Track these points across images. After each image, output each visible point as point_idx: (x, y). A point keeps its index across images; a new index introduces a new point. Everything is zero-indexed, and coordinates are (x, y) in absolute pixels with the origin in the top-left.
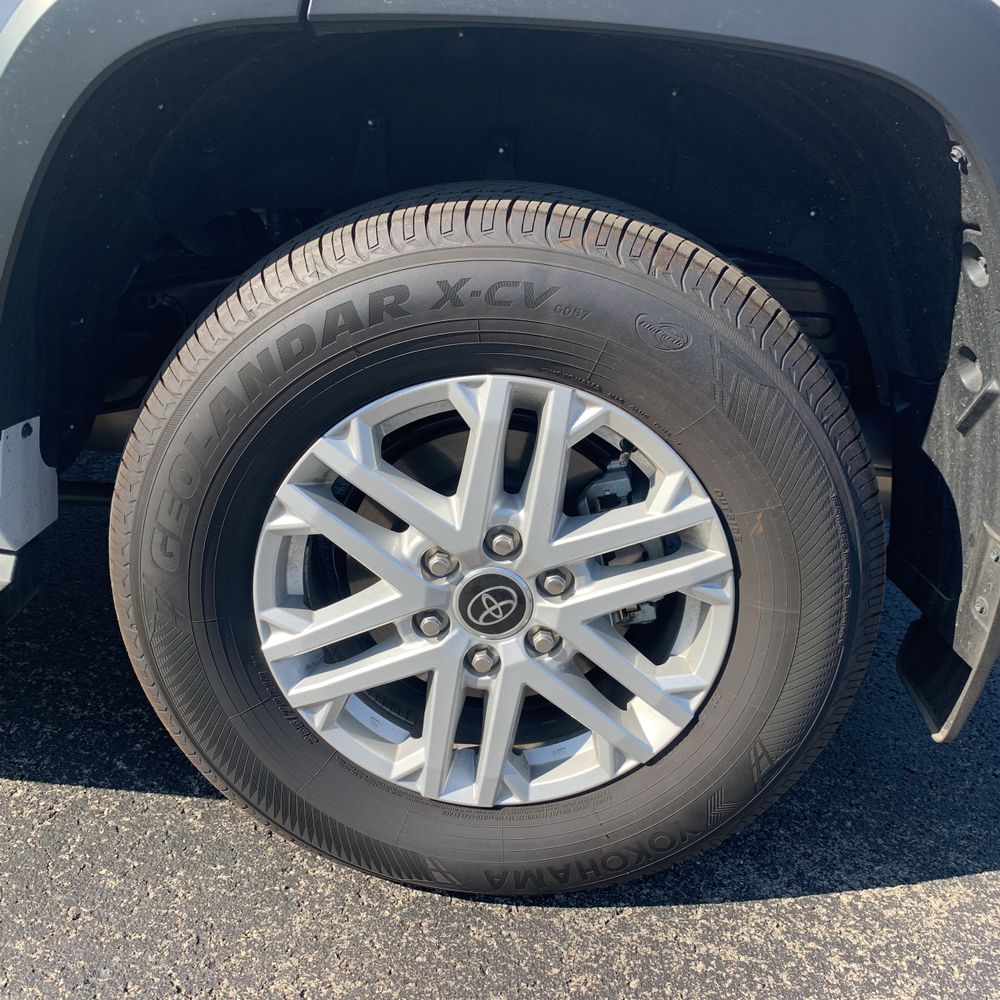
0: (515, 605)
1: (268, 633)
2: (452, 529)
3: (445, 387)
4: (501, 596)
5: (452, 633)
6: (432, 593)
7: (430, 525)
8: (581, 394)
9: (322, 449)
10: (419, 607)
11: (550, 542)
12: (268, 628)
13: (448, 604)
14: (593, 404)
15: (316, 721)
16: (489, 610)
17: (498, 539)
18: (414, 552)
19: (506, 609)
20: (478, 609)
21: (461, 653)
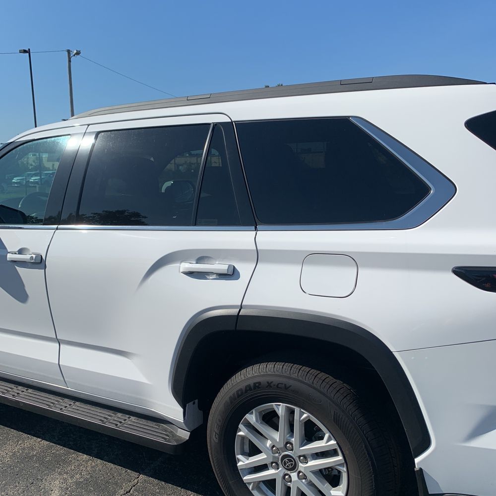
0: (294, 463)
1: (239, 462)
2: (276, 441)
3: (272, 405)
4: (290, 461)
5: (280, 469)
6: (274, 457)
7: (273, 440)
8: (302, 410)
9: (248, 416)
10: (271, 461)
11: (300, 448)
12: (239, 460)
13: (278, 461)
14: (306, 414)
15: (250, 487)
16: (288, 464)
17: (288, 445)
18: (270, 446)
19: (292, 464)
20: (285, 464)
21: (282, 475)
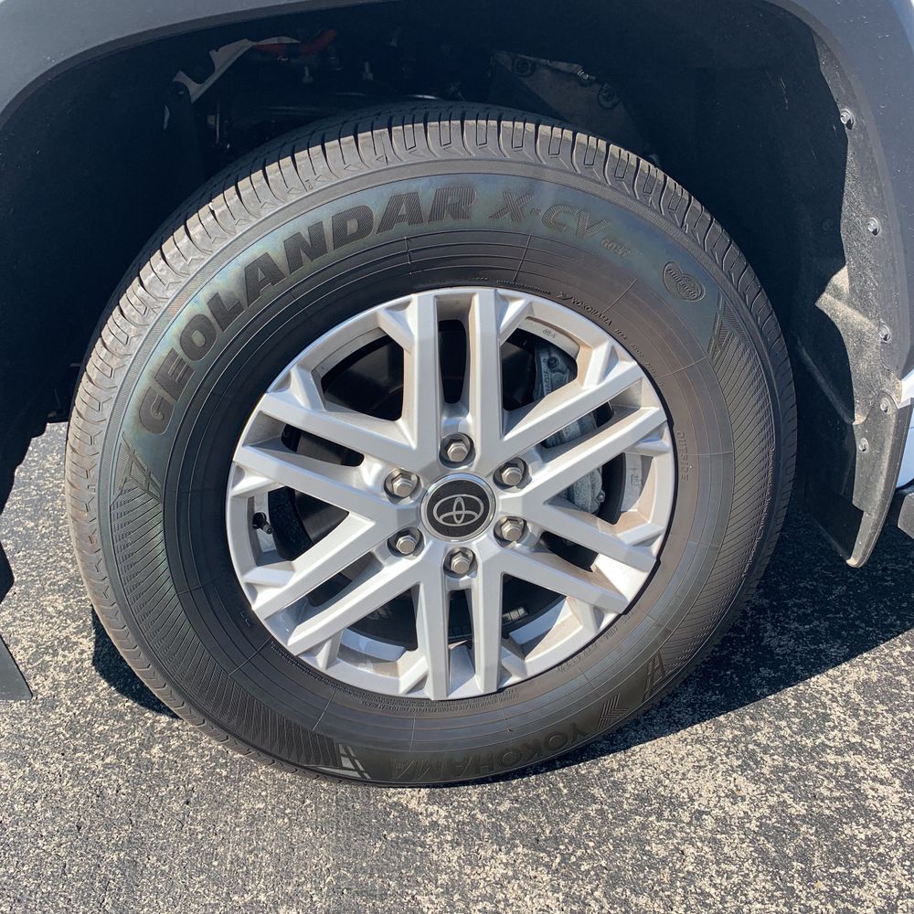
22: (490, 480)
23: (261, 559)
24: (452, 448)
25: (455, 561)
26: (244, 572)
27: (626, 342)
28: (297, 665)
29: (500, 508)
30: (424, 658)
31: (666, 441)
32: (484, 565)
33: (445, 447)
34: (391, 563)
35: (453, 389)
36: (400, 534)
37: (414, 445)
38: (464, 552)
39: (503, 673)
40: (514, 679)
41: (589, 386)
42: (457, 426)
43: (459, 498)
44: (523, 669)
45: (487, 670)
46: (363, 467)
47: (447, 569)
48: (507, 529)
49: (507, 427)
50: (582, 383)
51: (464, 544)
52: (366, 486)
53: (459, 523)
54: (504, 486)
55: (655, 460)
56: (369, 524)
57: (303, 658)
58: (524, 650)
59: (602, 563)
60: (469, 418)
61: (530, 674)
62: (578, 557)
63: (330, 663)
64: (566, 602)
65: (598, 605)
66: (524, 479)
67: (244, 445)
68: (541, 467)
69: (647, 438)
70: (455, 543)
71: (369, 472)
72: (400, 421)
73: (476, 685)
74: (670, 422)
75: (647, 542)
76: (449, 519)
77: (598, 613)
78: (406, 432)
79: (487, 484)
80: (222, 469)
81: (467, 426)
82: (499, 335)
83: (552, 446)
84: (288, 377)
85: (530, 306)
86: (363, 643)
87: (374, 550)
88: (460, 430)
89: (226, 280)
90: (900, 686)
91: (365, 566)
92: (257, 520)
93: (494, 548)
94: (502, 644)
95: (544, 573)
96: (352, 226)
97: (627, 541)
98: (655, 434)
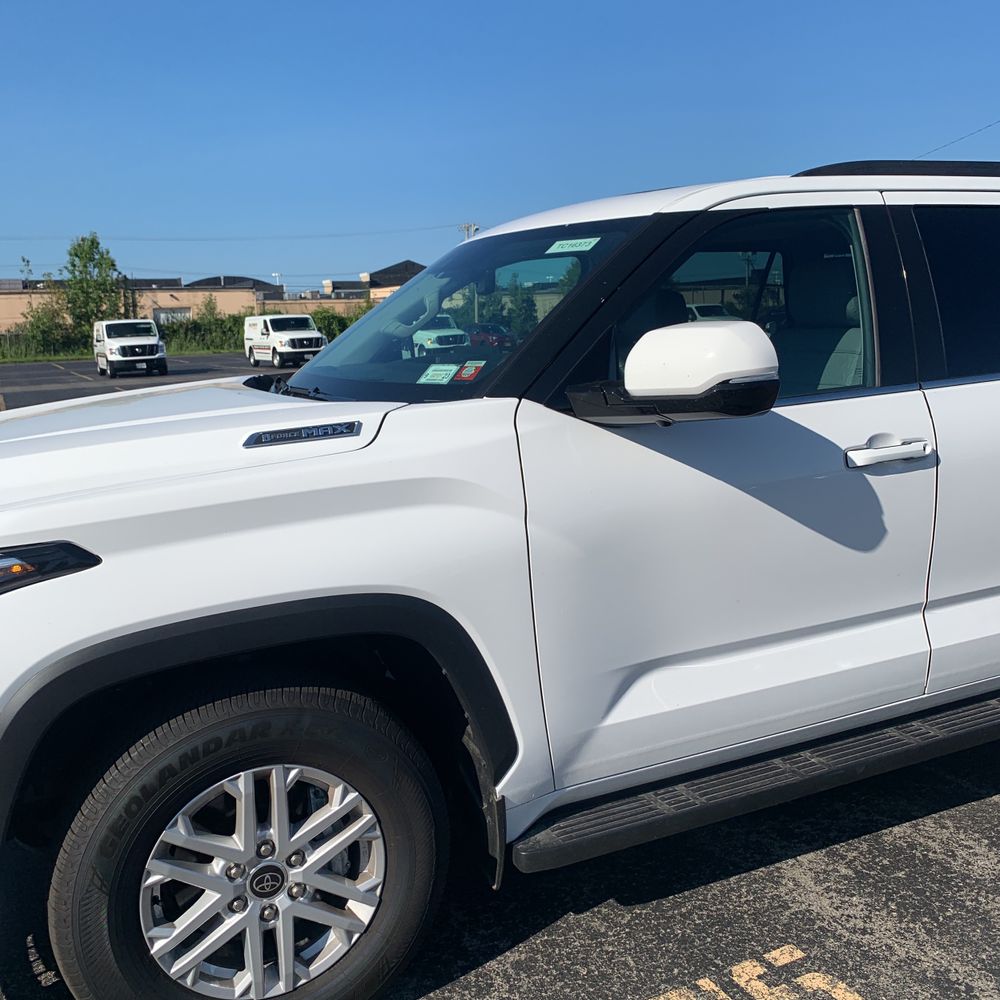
22: (284, 864)
23: (157, 923)
24: (263, 848)
25: (266, 912)
26: (147, 932)
27: (352, 783)
28: (175, 986)
29: (290, 879)
30: (249, 974)
31: (378, 833)
32: (283, 912)
33: (259, 847)
34: (230, 918)
35: (263, 817)
36: (235, 900)
37: (242, 849)
38: (271, 906)
39: (296, 978)
40: (303, 981)
41: (334, 807)
42: (265, 836)
43: (267, 876)
44: (308, 974)
45: (286, 976)
46: (214, 863)
47: (262, 917)
48: (295, 890)
49: (292, 834)
50: (331, 805)
51: (271, 902)
52: (215, 874)
53: (268, 890)
54: (292, 866)
55: (374, 842)
56: (219, 896)
57: (179, 981)
58: (308, 963)
59: (351, 904)
60: (272, 831)
61: (312, 976)
62: (337, 903)
63: (194, 983)
64: (332, 931)
65: (351, 929)
66: (303, 861)
67: (152, 859)
68: (312, 853)
69: (368, 831)
70: (266, 901)
71: (217, 866)
72: (234, 836)
73: (281, 988)
74: (379, 821)
75: (374, 889)
76: (263, 888)
77: (350, 934)
78: (237, 842)
79: (282, 865)
80: (140, 873)
81: (271, 835)
82: (286, 787)
83: (318, 840)
84: (177, 820)
85: (301, 772)
86: (213, 969)
87: (220, 911)
88: (267, 838)
89: (149, 778)
90: (537, 960)
91: (214, 921)
92: (154, 900)
93: (288, 902)
94: (295, 960)
95: (317, 914)
96: (212, 746)
97: (362, 890)
98: (372, 828)
